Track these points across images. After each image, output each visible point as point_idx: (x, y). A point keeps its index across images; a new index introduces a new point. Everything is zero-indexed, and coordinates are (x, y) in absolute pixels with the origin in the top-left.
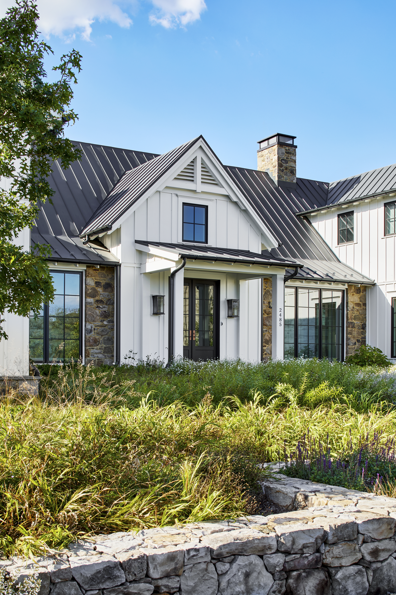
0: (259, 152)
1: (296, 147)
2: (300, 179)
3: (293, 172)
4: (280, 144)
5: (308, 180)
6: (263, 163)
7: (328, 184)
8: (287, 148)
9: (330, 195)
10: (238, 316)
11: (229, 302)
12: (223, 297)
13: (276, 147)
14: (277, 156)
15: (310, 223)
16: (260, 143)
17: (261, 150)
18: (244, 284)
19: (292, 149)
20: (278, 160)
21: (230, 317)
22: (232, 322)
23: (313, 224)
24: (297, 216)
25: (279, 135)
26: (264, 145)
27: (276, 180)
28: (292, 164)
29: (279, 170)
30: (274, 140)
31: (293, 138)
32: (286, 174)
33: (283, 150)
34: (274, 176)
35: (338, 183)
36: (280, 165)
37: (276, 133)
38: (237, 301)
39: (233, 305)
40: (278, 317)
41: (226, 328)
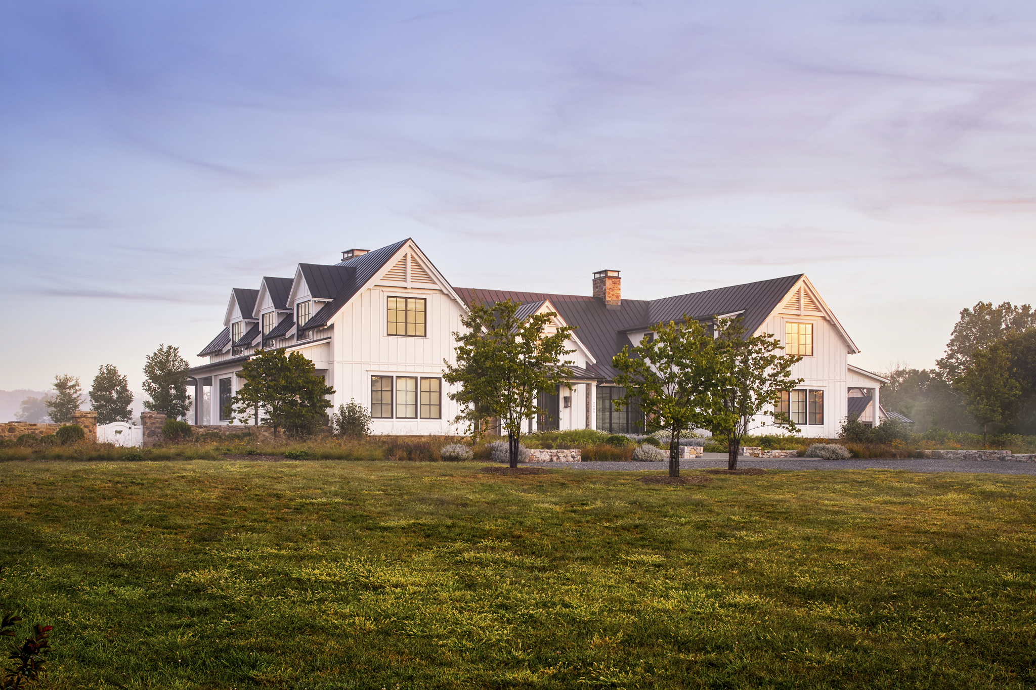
1: (620, 278)
2: (626, 301)
3: (618, 296)
4: (608, 278)
5: (631, 301)
8: (614, 280)
9: (648, 312)
10: (570, 407)
11: (565, 398)
12: (561, 395)
13: (605, 279)
15: (628, 338)
16: (595, 274)
17: (595, 280)
18: (575, 387)
19: (617, 280)
20: (607, 290)
21: (566, 406)
22: (566, 410)
24: (617, 333)
25: (607, 270)
26: (597, 276)
28: (618, 292)
29: (607, 296)
30: (604, 274)
31: (618, 272)
32: (613, 300)
33: (611, 281)
34: (604, 300)
36: (608, 293)
38: (570, 397)
39: (567, 400)
40: (593, 408)
41: (564, 414)
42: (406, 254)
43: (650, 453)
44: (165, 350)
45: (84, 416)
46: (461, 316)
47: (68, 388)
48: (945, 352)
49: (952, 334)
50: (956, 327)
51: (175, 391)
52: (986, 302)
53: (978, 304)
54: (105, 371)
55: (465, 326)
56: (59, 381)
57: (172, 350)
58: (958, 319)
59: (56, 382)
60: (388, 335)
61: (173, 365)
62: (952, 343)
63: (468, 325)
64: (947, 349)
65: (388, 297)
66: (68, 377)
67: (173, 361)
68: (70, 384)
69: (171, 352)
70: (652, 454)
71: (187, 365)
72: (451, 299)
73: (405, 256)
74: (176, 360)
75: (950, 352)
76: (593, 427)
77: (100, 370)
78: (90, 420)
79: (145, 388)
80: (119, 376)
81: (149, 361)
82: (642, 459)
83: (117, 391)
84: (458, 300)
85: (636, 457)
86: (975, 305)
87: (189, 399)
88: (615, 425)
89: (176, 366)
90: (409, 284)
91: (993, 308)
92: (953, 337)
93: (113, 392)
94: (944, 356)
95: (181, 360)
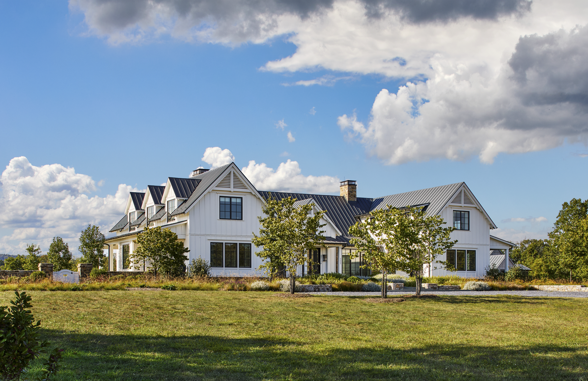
0: (340, 186)
1: (356, 185)
2: (358, 198)
3: (355, 196)
4: (349, 185)
5: (363, 198)
6: (342, 192)
7: (372, 199)
8: (352, 186)
9: (372, 205)
10: (327, 261)
11: (324, 256)
12: (321, 254)
13: (347, 186)
14: (347, 190)
15: (360, 220)
16: (341, 182)
17: (341, 186)
18: (329, 249)
19: (354, 186)
20: (348, 192)
21: (324, 261)
22: (324, 263)
23: (362, 221)
24: (355, 217)
25: (348, 181)
26: (343, 184)
27: (347, 200)
28: (354, 192)
29: (349, 196)
30: (346, 183)
31: (355, 181)
32: (352, 198)
33: (350, 187)
34: (347, 198)
35: (376, 200)
36: (349, 194)
37: (347, 180)
38: (327, 255)
39: (325, 257)
40: (340, 261)
41: (323, 265)
42: (231, 172)
43: (372, 286)
44: (91, 228)
45: (46, 266)
46: (263, 208)
47: (34, 251)
48: (553, 228)
49: (557, 218)
50: (560, 213)
51: (97, 252)
52: (577, 199)
53: (573, 200)
54: (56, 241)
55: (265, 213)
56: (29, 247)
57: (95, 228)
58: (561, 208)
59: (27, 248)
60: (220, 219)
61: (96, 237)
62: (557, 223)
63: (267, 212)
64: (554, 226)
65: (220, 197)
66: (34, 245)
67: (96, 235)
68: (35, 249)
69: (95, 229)
70: (373, 287)
71: (104, 236)
72: (257, 198)
73: (230, 173)
74: (98, 234)
75: (556, 228)
76: (340, 272)
77: (54, 240)
78: (49, 268)
79: (80, 250)
80: (64, 244)
81: (83, 234)
82: (368, 290)
83: (63, 253)
84: (260, 198)
85: (364, 289)
86: (571, 200)
87: (105, 256)
88: (353, 271)
89: (97, 237)
90: (232, 189)
91: (582, 202)
92: (558, 219)
93: (60, 252)
94: (553, 230)
95: (101, 234)
